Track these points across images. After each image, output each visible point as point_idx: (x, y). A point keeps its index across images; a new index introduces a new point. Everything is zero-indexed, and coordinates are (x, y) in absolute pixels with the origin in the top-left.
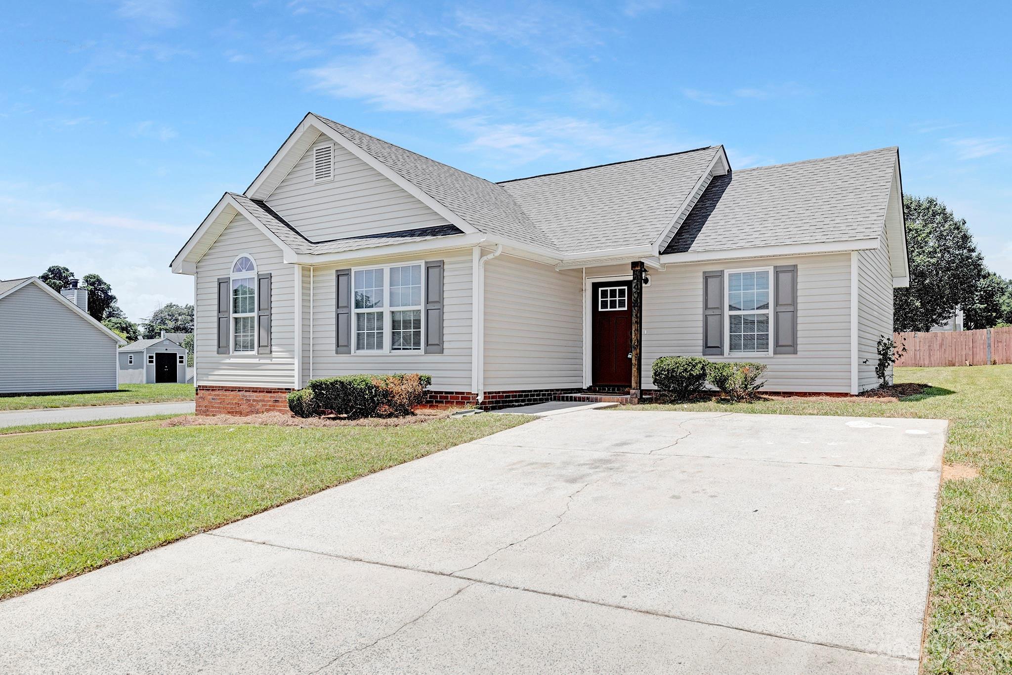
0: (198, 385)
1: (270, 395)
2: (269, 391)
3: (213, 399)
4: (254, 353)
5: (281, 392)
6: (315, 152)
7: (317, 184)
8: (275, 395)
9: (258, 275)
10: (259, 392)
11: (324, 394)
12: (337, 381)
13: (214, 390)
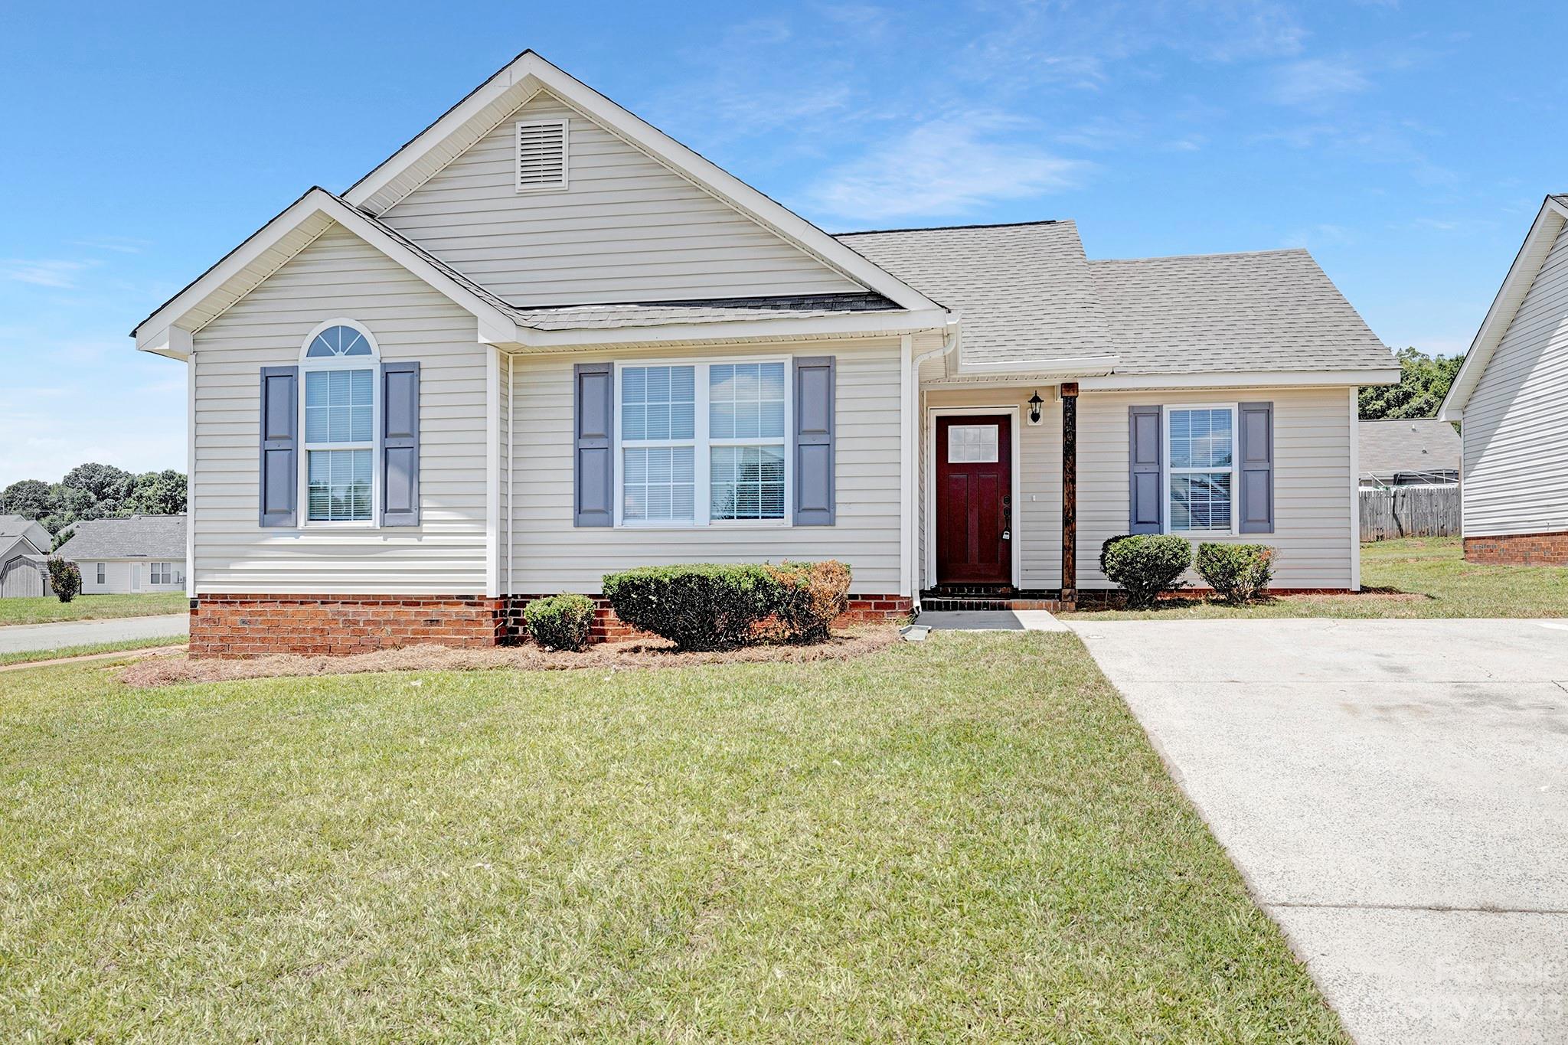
0: (198, 592)
1: (413, 609)
2: (411, 602)
3: (243, 622)
4: (374, 522)
5: (445, 603)
6: (519, 131)
7: (522, 195)
8: (430, 609)
9: (384, 366)
10: (384, 604)
11: (652, 602)
12: (690, 577)
13: (246, 602)
